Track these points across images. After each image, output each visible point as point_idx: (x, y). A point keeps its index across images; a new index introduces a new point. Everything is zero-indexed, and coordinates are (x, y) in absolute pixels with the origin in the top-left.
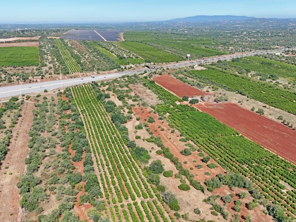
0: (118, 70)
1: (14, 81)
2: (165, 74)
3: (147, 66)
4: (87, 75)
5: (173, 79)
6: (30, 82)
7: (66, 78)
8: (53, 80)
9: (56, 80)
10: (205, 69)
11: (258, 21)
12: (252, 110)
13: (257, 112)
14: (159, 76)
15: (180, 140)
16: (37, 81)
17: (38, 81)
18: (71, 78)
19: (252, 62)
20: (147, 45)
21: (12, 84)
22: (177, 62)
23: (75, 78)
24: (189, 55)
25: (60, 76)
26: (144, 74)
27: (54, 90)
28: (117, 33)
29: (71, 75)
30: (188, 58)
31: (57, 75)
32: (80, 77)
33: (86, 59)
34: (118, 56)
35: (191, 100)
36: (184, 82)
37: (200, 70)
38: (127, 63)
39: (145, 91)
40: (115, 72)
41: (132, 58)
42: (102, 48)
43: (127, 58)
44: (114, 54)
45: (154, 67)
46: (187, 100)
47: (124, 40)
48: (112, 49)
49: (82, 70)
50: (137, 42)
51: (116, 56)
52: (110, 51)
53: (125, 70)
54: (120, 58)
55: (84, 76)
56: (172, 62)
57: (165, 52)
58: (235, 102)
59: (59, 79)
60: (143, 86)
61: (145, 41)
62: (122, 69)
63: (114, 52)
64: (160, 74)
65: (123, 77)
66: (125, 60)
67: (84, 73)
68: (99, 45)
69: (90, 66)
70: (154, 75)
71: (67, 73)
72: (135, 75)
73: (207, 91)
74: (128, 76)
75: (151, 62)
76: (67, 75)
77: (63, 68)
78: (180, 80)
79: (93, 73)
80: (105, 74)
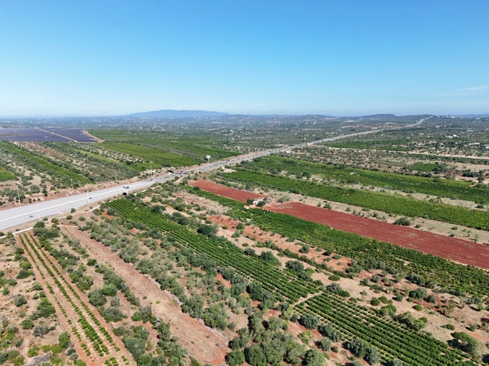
0: (139, 178)
1: (5, 203)
2: (200, 179)
3: (171, 171)
4: (104, 187)
5: (213, 184)
6: (30, 202)
7: (78, 192)
8: (62, 197)
9: (65, 196)
10: (234, 171)
11: (234, 117)
12: (319, 206)
13: (324, 207)
14: (195, 181)
15: (286, 241)
16: (39, 200)
17: (41, 199)
18: (86, 191)
19: (275, 162)
20: (141, 146)
21: (4, 207)
22: (199, 165)
23: (90, 191)
25: (70, 190)
26: (176, 180)
27: (81, 208)
28: (79, 132)
29: (83, 188)
30: (207, 160)
31: (64, 190)
32: (96, 190)
33: (80, 166)
34: (122, 161)
35: (257, 203)
36: (229, 186)
37: (230, 172)
38: (143, 169)
39: (198, 199)
40: (138, 181)
41: (142, 162)
42: (85, 152)
43: (135, 162)
44: (111, 159)
45: (180, 172)
46: (253, 204)
47: (102, 141)
48: (101, 152)
49: (92, 180)
50: (123, 142)
51: (118, 161)
52: (101, 155)
53: (148, 177)
54: (128, 163)
55: (102, 189)
56: (195, 166)
57: (173, 154)
58: (297, 201)
59: (70, 195)
60: (189, 194)
61: (133, 141)
62: (143, 176)
63: (109, 156)
64: (195, 179)
65: (155, 185)
66: (136, 165)
67: (100, 185)
68: (77, 148)
69: (97, 175)
70: (189, 181)
71: (76, 186)
72: (167, 182)
73: (261, 193)
74: (160, 184)
75: (170, 167)
76: (79, 189)
77: (64, 180)
78: (223, 185)
79: (111, 183)
80: (126, 183)
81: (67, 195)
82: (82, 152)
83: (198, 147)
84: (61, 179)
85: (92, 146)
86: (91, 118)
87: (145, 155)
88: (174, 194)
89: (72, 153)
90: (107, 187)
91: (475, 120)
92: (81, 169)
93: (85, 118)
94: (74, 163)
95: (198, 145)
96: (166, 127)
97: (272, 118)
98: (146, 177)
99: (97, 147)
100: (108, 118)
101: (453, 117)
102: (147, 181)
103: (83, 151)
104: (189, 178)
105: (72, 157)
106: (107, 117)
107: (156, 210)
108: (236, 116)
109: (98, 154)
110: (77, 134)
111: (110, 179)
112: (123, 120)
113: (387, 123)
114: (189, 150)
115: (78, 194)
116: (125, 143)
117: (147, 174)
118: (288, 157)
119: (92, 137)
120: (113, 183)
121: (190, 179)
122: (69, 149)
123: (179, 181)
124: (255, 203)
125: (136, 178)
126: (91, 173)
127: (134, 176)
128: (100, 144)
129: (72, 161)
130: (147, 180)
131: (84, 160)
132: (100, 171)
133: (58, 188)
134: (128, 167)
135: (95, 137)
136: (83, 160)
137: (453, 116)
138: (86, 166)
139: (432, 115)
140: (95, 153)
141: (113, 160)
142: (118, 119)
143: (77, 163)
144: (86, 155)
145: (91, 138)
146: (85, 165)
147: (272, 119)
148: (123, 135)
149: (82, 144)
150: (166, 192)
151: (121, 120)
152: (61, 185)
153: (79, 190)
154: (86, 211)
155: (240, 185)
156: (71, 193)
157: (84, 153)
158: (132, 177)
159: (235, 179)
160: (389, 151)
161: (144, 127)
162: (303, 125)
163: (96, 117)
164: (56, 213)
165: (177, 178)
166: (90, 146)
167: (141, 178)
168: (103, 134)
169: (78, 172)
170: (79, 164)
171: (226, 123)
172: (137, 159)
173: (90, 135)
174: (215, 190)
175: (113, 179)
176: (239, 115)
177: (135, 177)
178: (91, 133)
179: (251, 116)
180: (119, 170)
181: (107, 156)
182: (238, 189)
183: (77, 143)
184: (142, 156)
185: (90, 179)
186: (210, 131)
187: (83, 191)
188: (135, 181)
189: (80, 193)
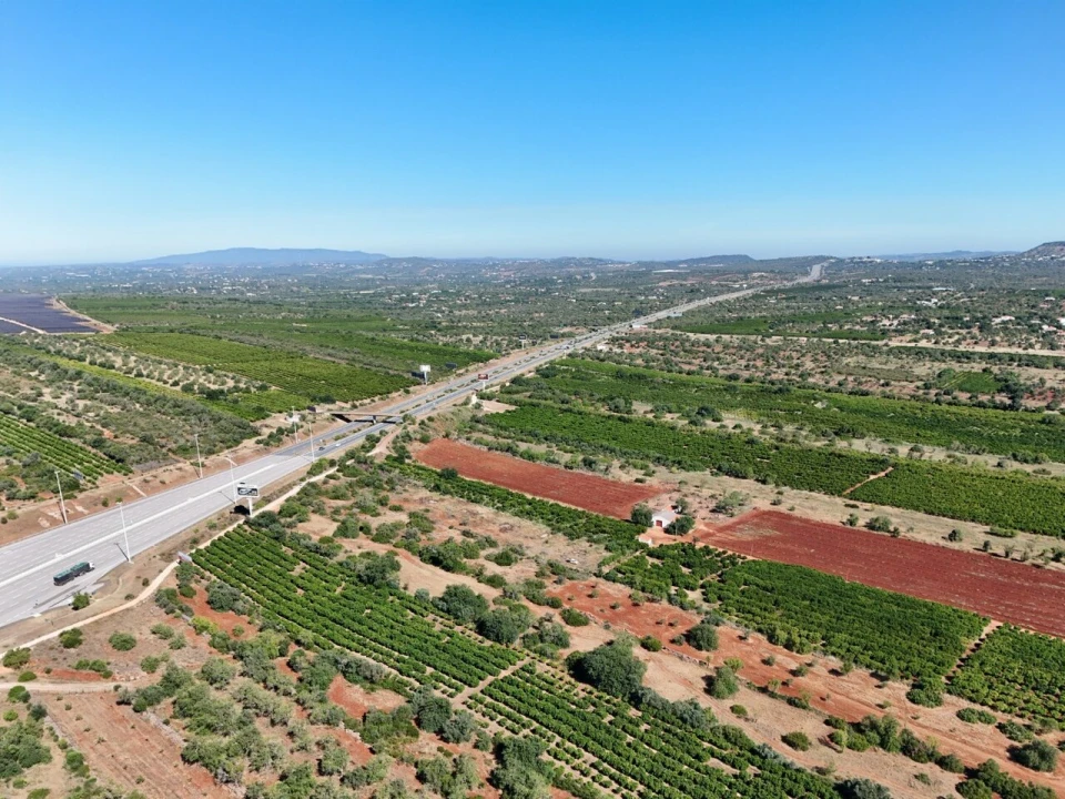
0: (258, 442)
2: (436, 438)
3: (341, 417)
4: (163, 483)
5: (482, 452)
7: (80, 509)
9: (39, 528)
10: (509, 407)
12: (852, 523)
14: (426, 447)
18: (105, 504)
19: (593, 376)
20: (225, 341)
23: (120, 501)
24: (425, 369)
25: (52, 506)
26: (373, 447)
27: (107, 583)
28: (40, 303)
29: (96, 493)
30: (422, 376)
31: (30, 506)
32: (139, 495)
33: (66, 411)
34: (188, 389)
35: (664, 523)
36: (531, 457)
37: (502, 412)
38: (261, 413)
40: (258, 452)
41: (247, 390)
42: (72, 362)
43: (230, 391)
44: (154, 381)
45: (372, 418)
46: (652, 525)
47: (109, 329)
48: (118, 362)
49: (119, 461)
50: (172, 331)
51: (178, 388)
52: (119, 369)
53: (284, 438)
54: (212, 396)
55: (155, 490)
56: (394, 395)
57: (319, 361)
58: (764, 504)
59: (54, 522)
61: (196, 328)
62: (271, 436)
63: (145, 373)
64: (424, 440)
65: (316, 467)
66: (236, 402)
67: (147, 476)
68: (48, 352)
69: (128, 441)
70: (409, 448)
71: (72, 487)
72: (351, 455)
73: (637, 480)
74: (332, 463)
75: (333, 402)
76: (81, 496)
77: (25, 466)
78: (509, 454)
79: (180, 469)
80: (224, 466)
81: (45, 523)
82: (63, 362)
83: (373, 339)
84: (16, 463)
85: (88, 343)
86: (62, 269)
87: (245, 365)
88: (394, 499)
89: (36, 367)
90: (173, 484)
91: (926, 265)
92: (72, 421)
93: (47, 268)
94: (47, 398)
95: (370, 335)
96: (253, 286)
97: (493, 264)
98: (280, 440)
99: (104, 348)
100: (105, 267)
101: (879, 261)
102: (289, 453)
103: (66, 360)
104: (408, 438)
105: (36, 378)
106: (101, 265)
107: (375, 578)
108: (408, 260)
109: (113, 367)
110: (35, 310)
111: (174, 452)
112: (143, 272)
113: (756, 275)
114: (356, 350)
115: (80, 516)
116: (176, 334)
117: (280, 431)
118: (619, 363)
119: (81, 316)
120: (186, 465)
121: (411, 439)
122: (23, 355)
123: (381, 451)
124: (660, 523)
125: (250, 443)
126: (107, 433)
127: (243, 438)
128: (109, 338)
129: (40, 394)
130: (283, 448)
131: (76, 388)
132: (135, 425)
133: (8, 499)
134: (215, 409)
135: (88, 318)
136: (72, 389)
137: (878, 258)
138: (87, 409)
139: (832, 258)
140: (102, 365)
141: (160, 384)
142: (131, 270)
143: (58, 402)
144: (79, 374)
145: (79, 320)
146: (81, 404)
147: (493, 267)
148: (158, 311)
149: (59, 337)
150: (367, 494)
151: (137, 272)
152: (23, 488)
153: (82, 503)
154: (129, 597)
156: (57, 516)
157: (72, 366)
158: (237, 442)
159: (530, 433)
160: (841, 341)
161: (201, 289)
162: (570, 281)
163: (72, 266)
164: (17, 617)
165: (373, 441)
166: (81, 345)
167: (267, 444)
168: (107, 308)
169: (65, 432)
170: (62, 403)
171: (390, 277)
172: (231, 383)
173: (73, 312)
174: (501, 475)
175: (185, 451)
176: (416, 258)
177: (246, 442)
178: (74, 307)
179: (441, 261)
180: (193, 420)
181: (139, 375)
182: (563, 468)
183: (44, 337)
184: (243, 372)
185: (112, 457)
186: (365, 295)
187: (96, 505)
188: (251, 456)
189: (86, 512)
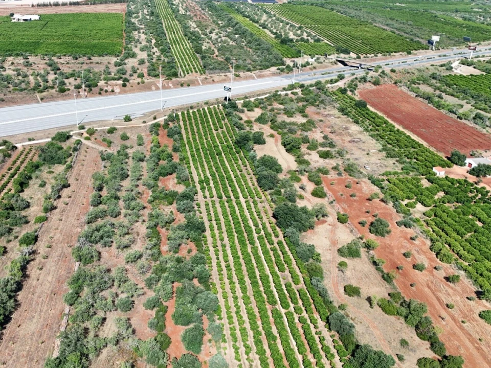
0: (278, 69)
1: (69, 90)
2: (387, 83)
3: (343, 63)
4: (214, 81)
6: (100, 94)
7: (170, 85)
8: (145, 91)
9: (150, 89)
10: (478, 72)
14: (374, 87)
15: (481, 316)
16: (113, 91)
17: (116, 91)
18: (182, 85)
20: (335, 12)
21: (66, 95)
22: (409, 53)
23: (189, 85)
24: (435, 38)
25: (160, 82)
26: (336, 82)
27: (145, 116)
29: (181, 79)
30: (432, 44)
31: (152, 80)
32: (199, 84)
33: (213, 41)
34: (278, 37)
35: (474, 165)
36: (439, 106)
37: (465, 75)
38: (298, 54)
39: (346, 129)
40: (274, 74)
41: (307, 41)
43: (297, 41)
44: (267, 31)
45: (358, 65)
46: (463, 165)
48: (263, 19)
49: (204, 67)
51: (274, 36)
52: (259, 24)
54: (283, 42)
55: (209, 83)
57: (376, 28)
59: (157, 89)
60: (340, 114)
62: (287, 67)
63: (268, 26)
64: (376, 83)
65: (292, 87)
66: (294, 46)
67: (208, 77)
68: (238, 12)
69: (220, 59)
70: (359, 86)
72: (318, 84)
74: (303, 86)
75: (348, 53)
76: (174, 80)
78: (427, 102)
79: (226, 76)
80: (251, 78)
81: (153, 88)
82: (238, 18)
85: (262, 8)
90: (218, 82)
98: (291, 70)
99: (265, 12)
103: (241, 17)
104: (364, 80)
105: (219, 25)
115: (170, 88)
117: (296, 65)
120: (232, 74)
123: (340, 84)
124: (470, 165)
126: (216, 54)
127: (272, 66)
128: (275, 7)
129: (211, 32)
130: (287, 75)
131: (229, 31)
132: (231, 51)
133: (149, 75)
134: (277, 48)
136: (227, 31)
138: (220, 42)
140: (254, 21)
141: (269, 33)
143: (215, 36)
149: (252, 5)
150: (300, 105)
152: (158, 71)
153: (173, 83)
154: (144, 122)
155: (467, 108)
156: (160, 86)
158: (267, 67)
159: (464, 92)
165: (340, 78)
166: (258, 10)
167: (282, 71)
169: (197, 50)
170: (215, 38)
172: (304, 36)
175: (238, 67)
177: (273, 68)
181: (265, 28)
182: (455, 118)
187: (178, 85)
188: (268, 76)
189: (172, 87)
